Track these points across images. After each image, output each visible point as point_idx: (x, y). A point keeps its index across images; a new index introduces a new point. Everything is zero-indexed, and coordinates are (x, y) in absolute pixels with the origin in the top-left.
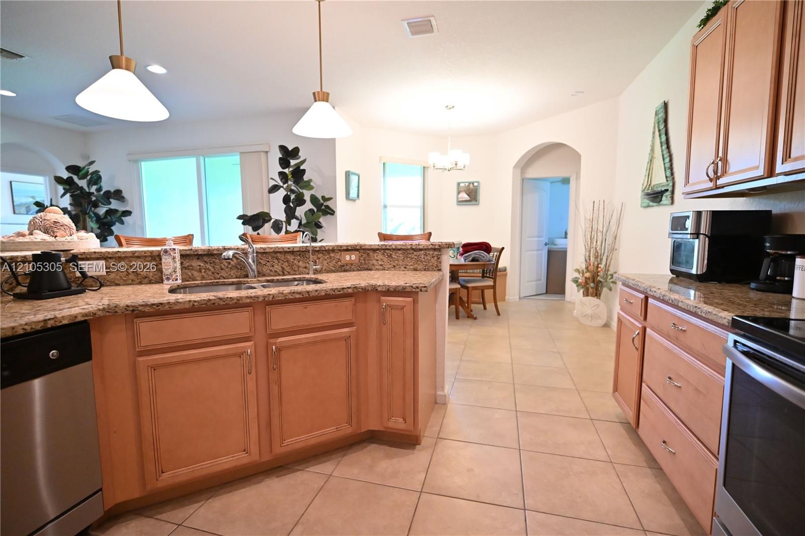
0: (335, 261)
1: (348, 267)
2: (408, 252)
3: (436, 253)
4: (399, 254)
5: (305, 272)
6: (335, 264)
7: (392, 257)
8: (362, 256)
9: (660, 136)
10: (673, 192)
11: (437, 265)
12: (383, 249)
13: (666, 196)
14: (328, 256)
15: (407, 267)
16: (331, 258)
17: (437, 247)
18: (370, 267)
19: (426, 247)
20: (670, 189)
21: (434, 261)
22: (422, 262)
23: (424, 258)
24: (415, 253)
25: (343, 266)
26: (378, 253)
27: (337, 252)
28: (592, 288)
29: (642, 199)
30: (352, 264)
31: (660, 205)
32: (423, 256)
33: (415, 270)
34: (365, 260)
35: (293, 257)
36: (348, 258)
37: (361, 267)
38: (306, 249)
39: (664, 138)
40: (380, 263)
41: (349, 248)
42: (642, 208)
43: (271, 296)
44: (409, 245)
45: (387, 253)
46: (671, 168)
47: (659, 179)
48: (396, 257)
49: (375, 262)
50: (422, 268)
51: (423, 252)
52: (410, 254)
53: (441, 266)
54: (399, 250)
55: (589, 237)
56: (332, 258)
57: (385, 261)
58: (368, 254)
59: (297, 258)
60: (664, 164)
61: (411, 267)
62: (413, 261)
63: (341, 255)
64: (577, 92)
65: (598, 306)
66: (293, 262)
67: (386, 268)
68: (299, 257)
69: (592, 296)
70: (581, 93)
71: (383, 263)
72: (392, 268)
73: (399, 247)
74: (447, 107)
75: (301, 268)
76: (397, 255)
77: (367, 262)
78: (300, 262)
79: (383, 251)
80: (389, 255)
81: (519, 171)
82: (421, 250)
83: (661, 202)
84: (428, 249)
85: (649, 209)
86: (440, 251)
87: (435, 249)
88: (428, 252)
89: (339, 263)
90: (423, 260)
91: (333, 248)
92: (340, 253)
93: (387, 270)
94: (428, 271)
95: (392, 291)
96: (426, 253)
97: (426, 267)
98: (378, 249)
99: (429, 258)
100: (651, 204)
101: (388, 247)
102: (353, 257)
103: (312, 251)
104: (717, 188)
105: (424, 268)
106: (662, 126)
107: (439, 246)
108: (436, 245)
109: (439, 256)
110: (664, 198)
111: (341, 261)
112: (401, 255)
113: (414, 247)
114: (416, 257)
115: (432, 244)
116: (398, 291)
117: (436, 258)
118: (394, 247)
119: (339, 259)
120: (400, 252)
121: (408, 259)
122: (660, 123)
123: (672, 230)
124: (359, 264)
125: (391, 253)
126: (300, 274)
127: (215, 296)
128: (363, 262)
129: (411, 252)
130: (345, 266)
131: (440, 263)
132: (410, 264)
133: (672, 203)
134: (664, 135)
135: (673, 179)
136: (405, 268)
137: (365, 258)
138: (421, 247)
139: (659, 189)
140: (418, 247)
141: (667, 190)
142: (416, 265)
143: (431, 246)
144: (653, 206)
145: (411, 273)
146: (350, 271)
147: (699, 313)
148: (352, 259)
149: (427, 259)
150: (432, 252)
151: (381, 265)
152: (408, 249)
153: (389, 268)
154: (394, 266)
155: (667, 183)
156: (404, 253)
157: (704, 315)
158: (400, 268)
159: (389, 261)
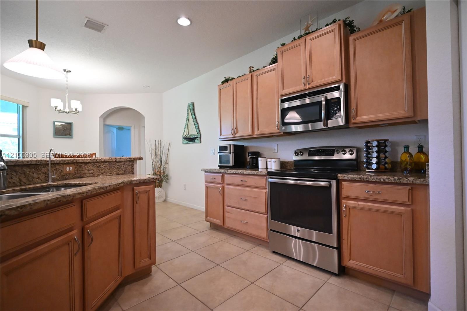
0: (59, 172)
1: (67, 176)
2: (113, 163)
3: (131, 163)
4: (106, 165)
5: (38, 182)
6: (59, 174)
7: (100, 167)
8: (76, 167)
9: (192, 115)
10: (200, 138)
11: (132, 170)
12: (94, 162)
13: (198, 140)
14: (54, 168)
15: (112, 173)
16: (56, 170)
17: (132, 160)
18: (82, 176)
19: (125, 160)
20: (199, 137)
21: (130, 168)
22: (122, 169)
23: (123, 167)
24: (117, 164)
25: (64, 175)
26: (89, 165)
27: (61, 165)
28: (158, 183)
29: (183, 141)
30: (70, 174)
31: (194, 143)
32: (122, 166)
33: (118, 174)
34: (77, 171)
35: (29, 170)
36: (68, 169)
37: (75, 175)
38: (41, 162)
39: (194, 117)
40: (91, 172)
41: (70, 162)
42: (183, 144)
43: (90, 192)
44: (114, 159)
45: (96, 165)
46: (199, 128)
47: (193, 132)
48: (104, 167)
49: (86, 172)
50: (122, 173)
51: (122, 163)
52: (114, 164)
53: (134, 171)
54: (106, 162)
55: (154, 158)
56: (58, 170)
57: (95, 170)
58: (80, 166)
59: (32, 170)
60: (195, 127)
61: (115, 173)
62: (116, 169)
63: (63, 167)
64: (147, 86)
65: (161, 191)
66: (29, 174)
67: (96, 174)
68: (33, 169)
69: (158, 187)
70: (148, 87)
71: (93, 172)
72: (101, 174)
73: (107, 160)
74: (65, 70)
75: (35, 179)
76: (104, 165)
77: (79, 172)
78: (35, 174)
79: (93, 164)
80: (98, 166)
81: (102, 120)
82: (121, 162)
83: (195, 142)
84: (127, 161)
85: (188, 145)
86: (133, 162)
87: (130, 161)
88: (126, 163)
89: (62, 174)
90: (123, 168)
91: (59, 162)
92: (62, 166)
93: (97, 176)
94: (126, 174)
95: (142, 183)
96: (125, 163)
97: (125, 172)
98: (89, 162)
99: (127, 167)
100: (189, 142)
101: (98, 161)
102: (71, 169)
103: (52, 164)
104: (234, 137)
105: (124, 172)
106: (192, 112)
107: (134, 159)
108: (132, 159)
109: (133, 165)
110: (196, 140)
111: (63, 172)
112: (107, 166)
113: (117, 160)
114: (118, 166)
115: (129, 158)
116: (146, 182)
117: (131, 166)
118: (103, 161)
119: (62, 170)
120: (106, 164)
121: (113, 168)
122: (191, 110)
123: (219, 151)
124: (74, 174)
125: (100, 165)
126: (34, 184)
127: (59, 195)
128: (76, 172)
129: (115, 163)
130: (66, 175)
131: (134, 169)
132: (114, 171)
133: (201, 142)
134: (194, 115)
135: (200, 133)
136: (110, 174)
137: (77, 169)
138: (122, 160)
139: (194, 137)
140: (120, 160)
141: (198, 137)
142: (118, 171)
143: (129, 159)
144: (190, 143)
145: (114, 177)
146: (69, 179)
147: (254, 174)
148: (71, 170)
149: (125, 167)
150: (128, 163)
151: (91, 173)
152: (112, 162)
153: (98, 175)
154: (102, 173)
155: (198, 134)
156: (110, 164)
157: (256, 174)
158: (107, 174)
159: (98, 170)
